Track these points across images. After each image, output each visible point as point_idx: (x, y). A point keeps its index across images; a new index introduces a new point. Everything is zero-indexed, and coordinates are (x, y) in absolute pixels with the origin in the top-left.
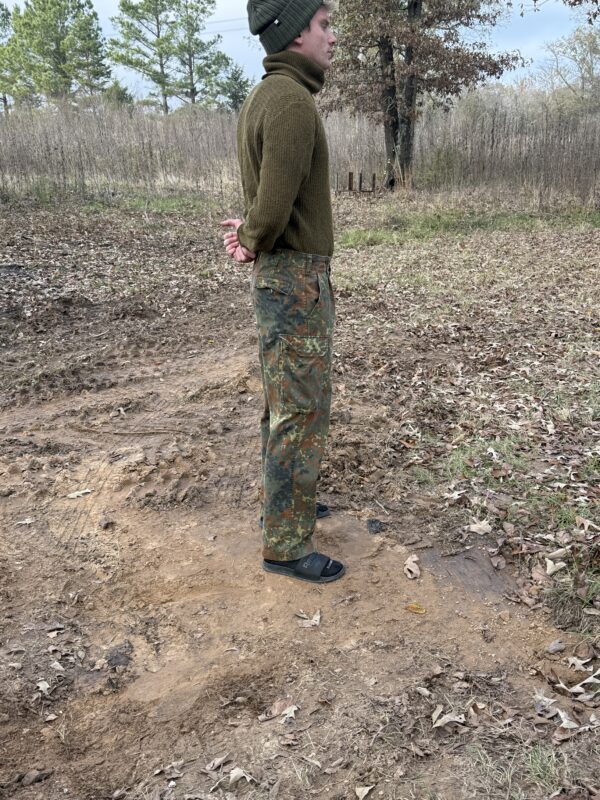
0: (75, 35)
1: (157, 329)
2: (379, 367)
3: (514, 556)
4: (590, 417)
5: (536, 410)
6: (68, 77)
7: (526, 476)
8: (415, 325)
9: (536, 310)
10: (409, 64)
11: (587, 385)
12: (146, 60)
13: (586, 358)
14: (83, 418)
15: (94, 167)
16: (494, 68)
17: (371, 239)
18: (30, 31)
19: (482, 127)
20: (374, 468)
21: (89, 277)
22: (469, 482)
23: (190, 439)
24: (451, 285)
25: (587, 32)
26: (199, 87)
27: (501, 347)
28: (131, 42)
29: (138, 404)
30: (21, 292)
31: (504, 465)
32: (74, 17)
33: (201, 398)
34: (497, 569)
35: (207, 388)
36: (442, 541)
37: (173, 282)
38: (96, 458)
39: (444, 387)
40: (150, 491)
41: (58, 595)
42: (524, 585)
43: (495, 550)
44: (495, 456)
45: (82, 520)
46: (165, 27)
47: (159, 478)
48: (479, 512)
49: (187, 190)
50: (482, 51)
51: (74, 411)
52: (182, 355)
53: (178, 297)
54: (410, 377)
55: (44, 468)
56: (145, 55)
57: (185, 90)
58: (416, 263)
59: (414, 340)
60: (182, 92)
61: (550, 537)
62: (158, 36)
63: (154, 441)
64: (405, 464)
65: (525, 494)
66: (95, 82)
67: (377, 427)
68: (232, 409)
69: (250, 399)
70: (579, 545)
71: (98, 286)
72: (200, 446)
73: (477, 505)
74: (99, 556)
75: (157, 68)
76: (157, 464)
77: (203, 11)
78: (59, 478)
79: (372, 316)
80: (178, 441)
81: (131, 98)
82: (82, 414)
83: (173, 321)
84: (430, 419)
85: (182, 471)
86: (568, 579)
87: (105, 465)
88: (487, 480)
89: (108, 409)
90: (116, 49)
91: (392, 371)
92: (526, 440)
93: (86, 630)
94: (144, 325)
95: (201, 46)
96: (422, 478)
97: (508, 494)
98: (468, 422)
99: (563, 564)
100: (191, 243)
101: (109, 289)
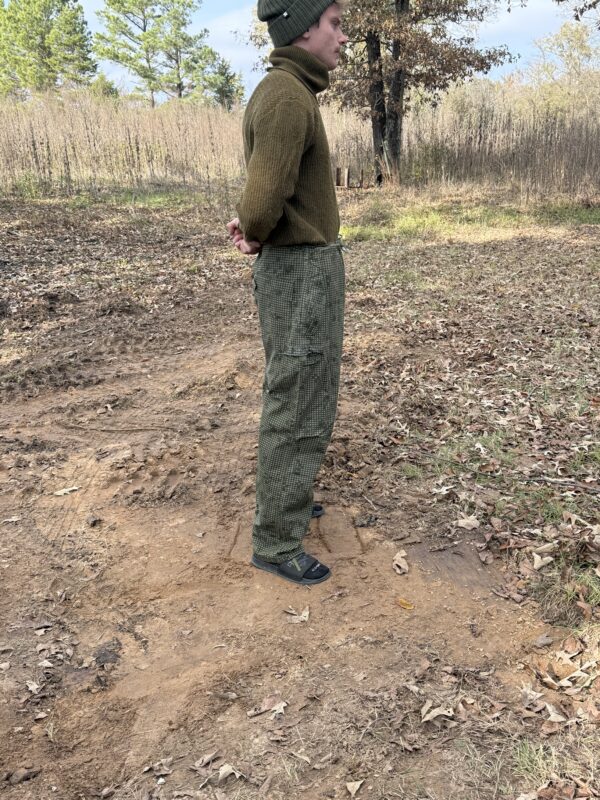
0: (61, 29)
1: (145, 325)
2: (367, 363)
3: (501, 551)
4: (577, 412)
5: (523, 405)
6: (53, 71)
7: (514, 472)
8: (404, 320)
9: (524, 306)
10: (397, 59)
11: (574, 380)
12: (133, 55)
13: (573, 353)
14: (70, 415)
15: (80, 162)
16: (483, 64)
17: (359, 235)
18: (15, 25)
19: (470, 123)
20: (363, 464)
21: (75, 273)
22: (457, 478)
23: (178, 435)
24: (439, 282)
25: (574, 28)
26: (186, 81)
27: (489, 342)
28: (117, 36)
29: (126, 400)
30: (6, 289)
31: (492, 460)
32: (59, 11)
33: (190, 394)
34: (484, 563)
35: (194, 384)
36: (430, 536)
37: (160, 278)
38: (84, 454)
39: (431, 383)
40: (139, 488)
41: (45, 593)
42: (512, 580)
43: (483, 545)
44: (482, 451)
45: (69, 518)
46: (151, 21)
47: (148, 476)
48: (466, 508)
49: (174, 185)
50: (469, 47)
51: (60, 408)
52: (169, 351)
53: (165, 293)
54: (398, 373)
55: (31, 465)
56: (131, 49)
57: (171, 85)
58: (404, 259)
59: (402, 336)
60: (168, 87)
61: (537, 531)
62: (144, 30)
63: (142, 438)
64: (393, 460)
65: (512, 489)
66: (81, 76)
67: (366, 423)
68: (220, 405)
69: (238, 395)
70: (566, 539)
71: (85, 282)
72: (188, 443)
73: (466, 501)
74: (86, 553)
75: (144, 63)
76: (145, 461)
77: (190, 6)
78: (45, 476)
79: (360, 312)
80: (165, 438)
81: (117, 93)
82: (69, 411)
83: (161, 317)
84: (418, 414)
85: (171, 467)
86: (555, 573)
87: (92, 462)
88: (475, 475)
89: (96, 405)
90: (102, 43)
91: (380, 367)
92: (513, 435)
93: (74, 628)
94: (131, 321)
95: (188, 41)
96: (410, 474)
97: (496, 489)
98: (455, 417)
99: (551, 559)
100: (178, 238)
101: (95, 285)
